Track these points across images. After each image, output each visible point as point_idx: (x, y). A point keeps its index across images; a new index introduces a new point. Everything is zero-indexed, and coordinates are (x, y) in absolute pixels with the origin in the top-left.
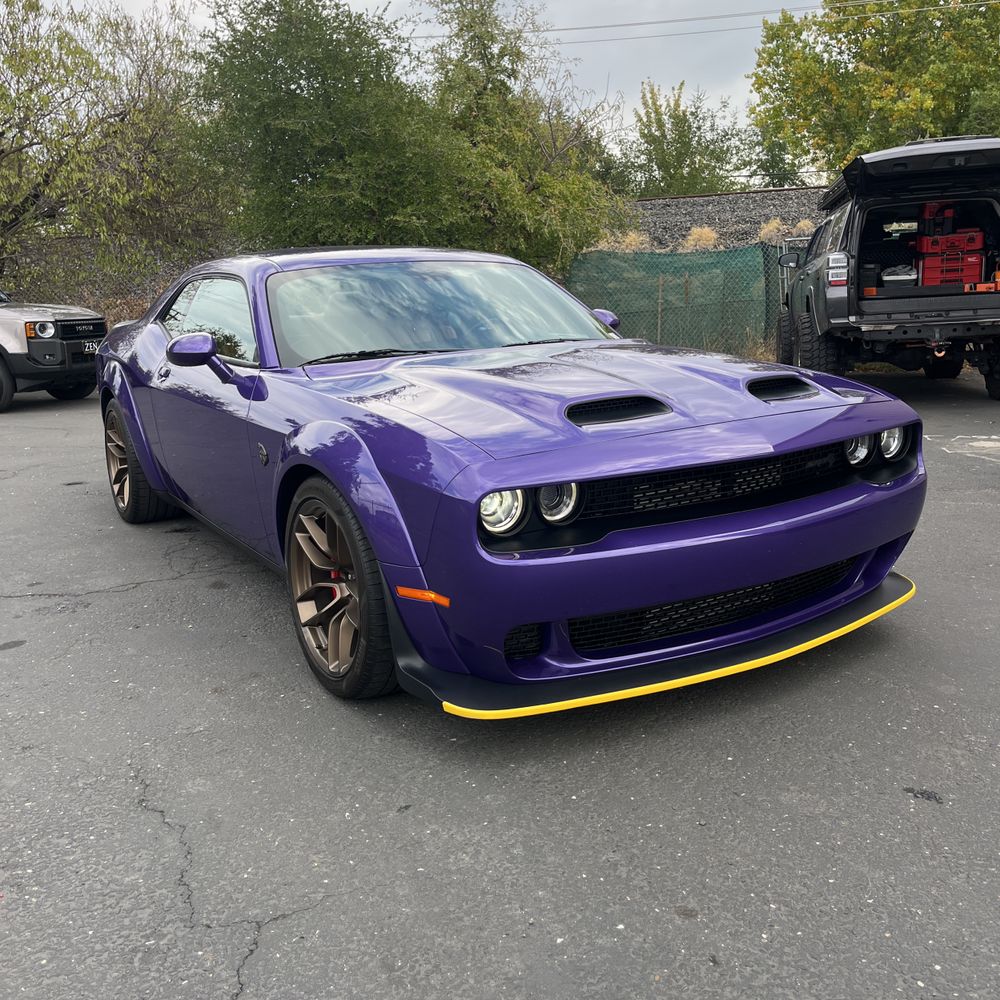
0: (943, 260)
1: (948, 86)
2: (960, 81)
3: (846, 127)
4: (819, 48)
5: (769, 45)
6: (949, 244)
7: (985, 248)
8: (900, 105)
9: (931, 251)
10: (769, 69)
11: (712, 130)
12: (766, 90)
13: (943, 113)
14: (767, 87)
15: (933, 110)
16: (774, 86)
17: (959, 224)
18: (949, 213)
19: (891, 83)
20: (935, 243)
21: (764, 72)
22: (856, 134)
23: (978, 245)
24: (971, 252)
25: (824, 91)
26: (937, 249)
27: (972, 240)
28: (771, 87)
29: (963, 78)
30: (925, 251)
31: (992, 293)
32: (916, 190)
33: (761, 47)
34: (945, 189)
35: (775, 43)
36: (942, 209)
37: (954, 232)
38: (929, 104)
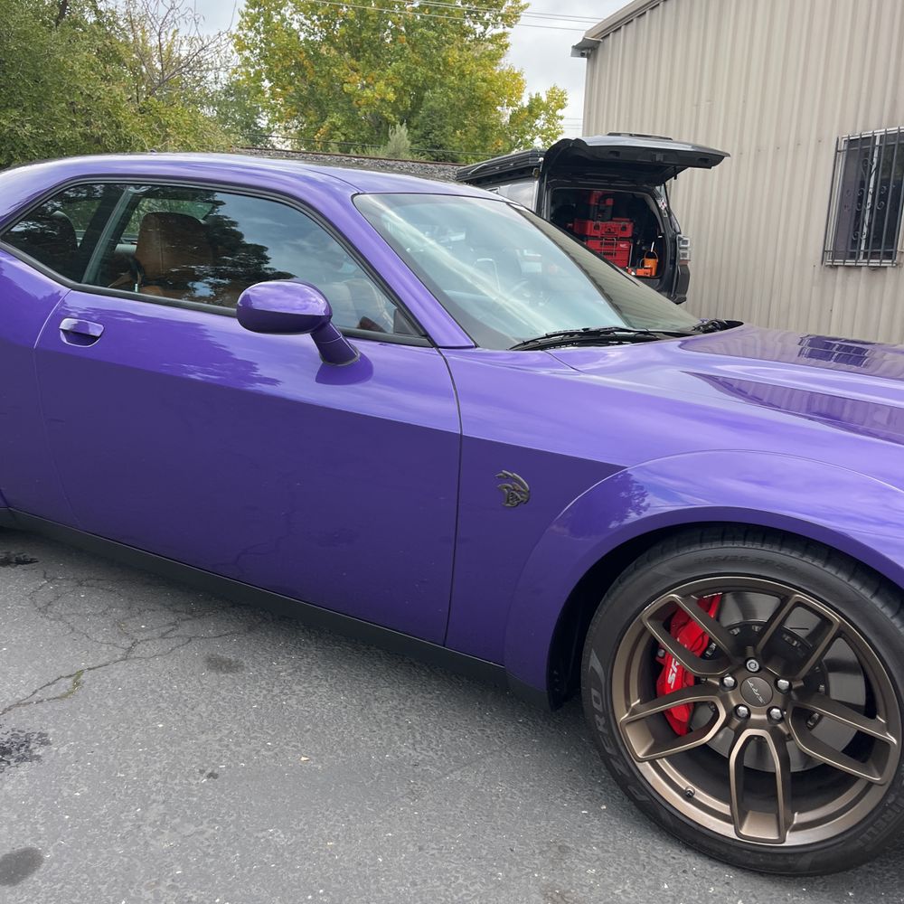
0: (602, 244)
1: (405, 84)
2: (415, 81)
3: (318, 103)
4: (296, 26)
5: (251, 10)
6: (607, 230)
7: (634, 238)
8: (368, 93)
9: (593, 234)
10: (251, 34)
11: (216, 83)
12: (247, 53)
13: (400, 106)
14: (248, 51)
15: (395, 102)
16: (255, 52)
17: (615, 214)
18: (610, 202)
19: (357, 71)
20: (597, 227)
21: (245, 35)
22: (329, 111)
23: (629, 234)
24: (623, 239)
25: (299, 66)
26: (598, 233)
27: (624, 228)
28: (252, 52)
29: (417, 80)
30: (588, 234)
31: (647, 278)
32: (590, 177)
33: (244, 9)
34: (613, 180)
35: (257, 9)
36: (604, 197)
37: (611, 220)
38: (391, 96)
